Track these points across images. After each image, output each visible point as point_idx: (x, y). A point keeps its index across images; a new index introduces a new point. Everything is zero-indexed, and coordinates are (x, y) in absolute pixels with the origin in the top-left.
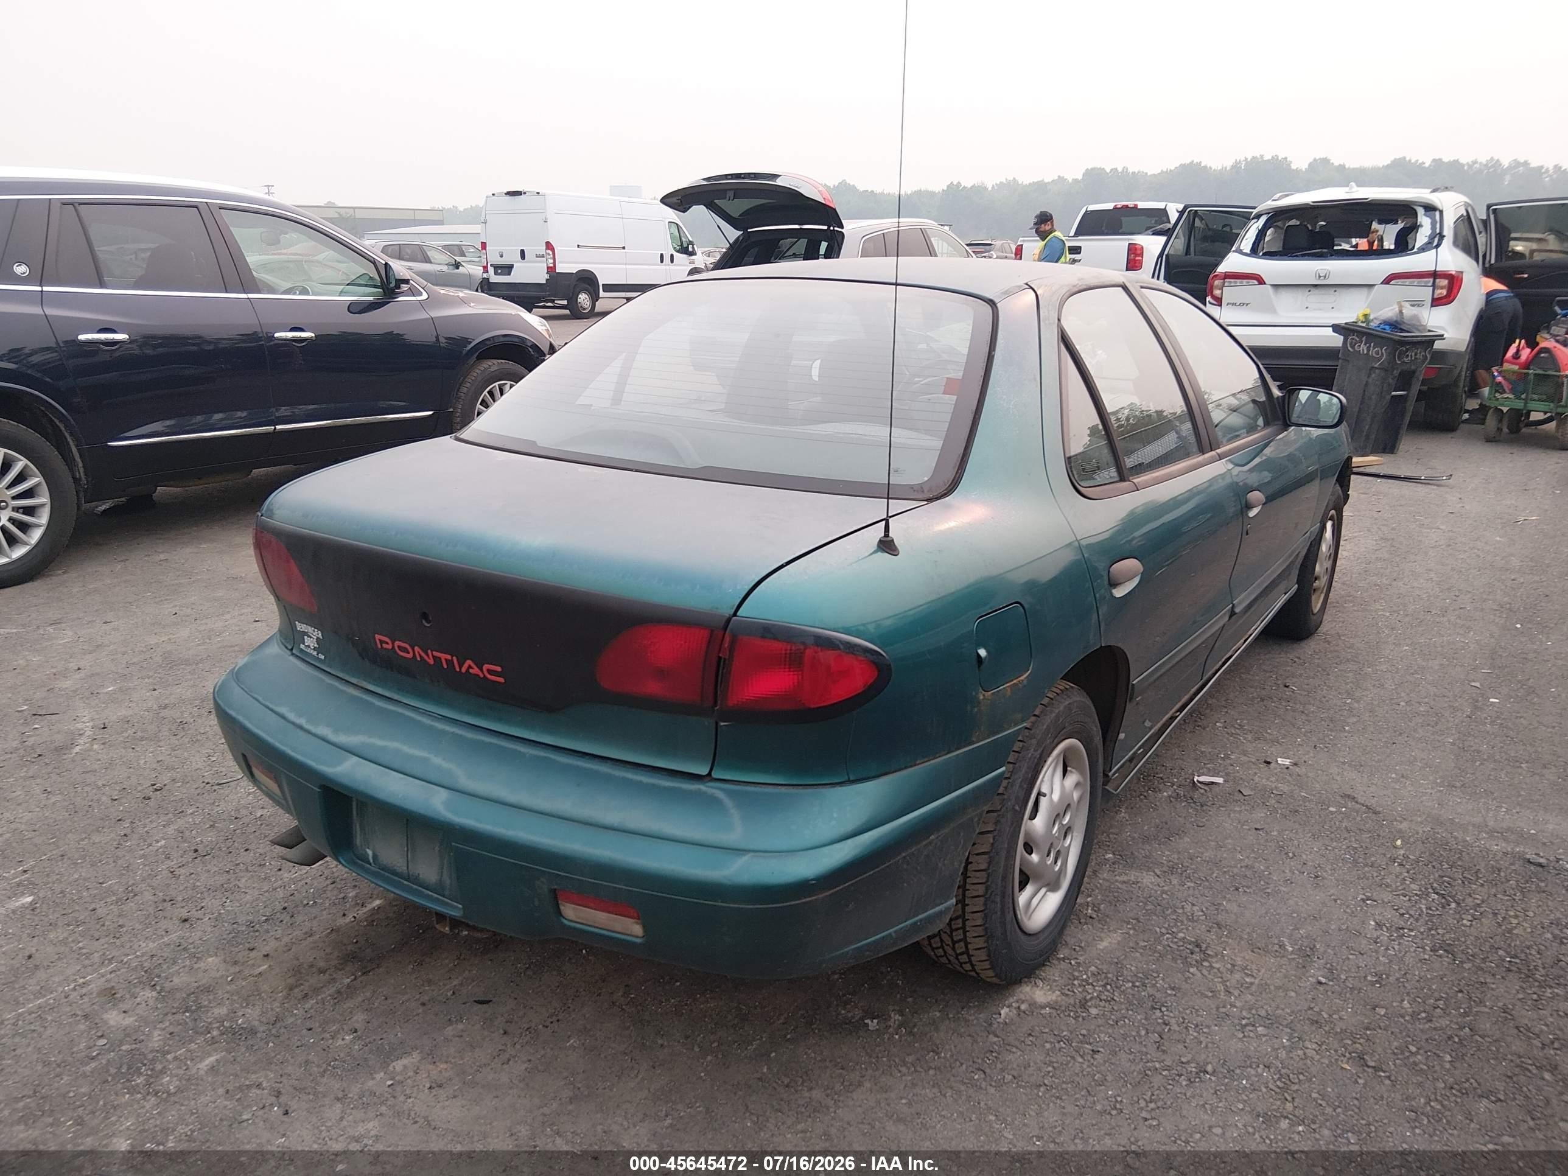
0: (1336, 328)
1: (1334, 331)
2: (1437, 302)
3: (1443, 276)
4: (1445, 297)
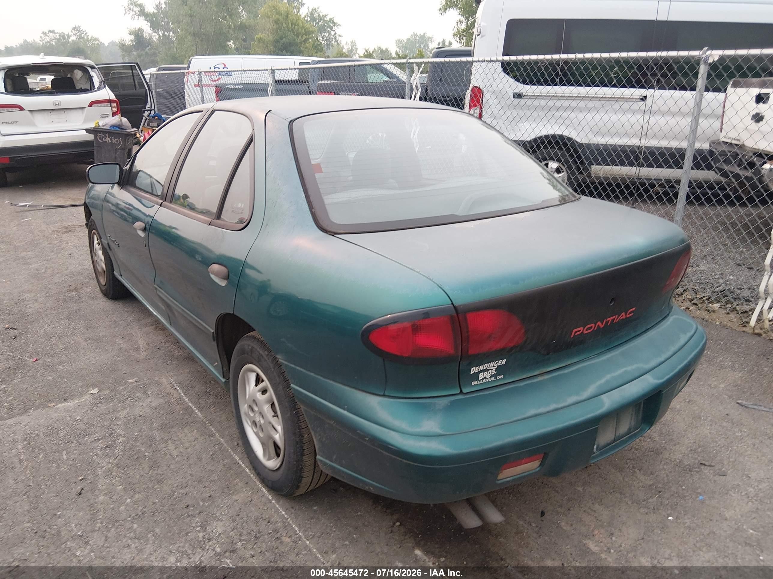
0: (88, 131)
1: (87, 132)
2: (114, 114)
3: (113, 101)
4: (117, 112)
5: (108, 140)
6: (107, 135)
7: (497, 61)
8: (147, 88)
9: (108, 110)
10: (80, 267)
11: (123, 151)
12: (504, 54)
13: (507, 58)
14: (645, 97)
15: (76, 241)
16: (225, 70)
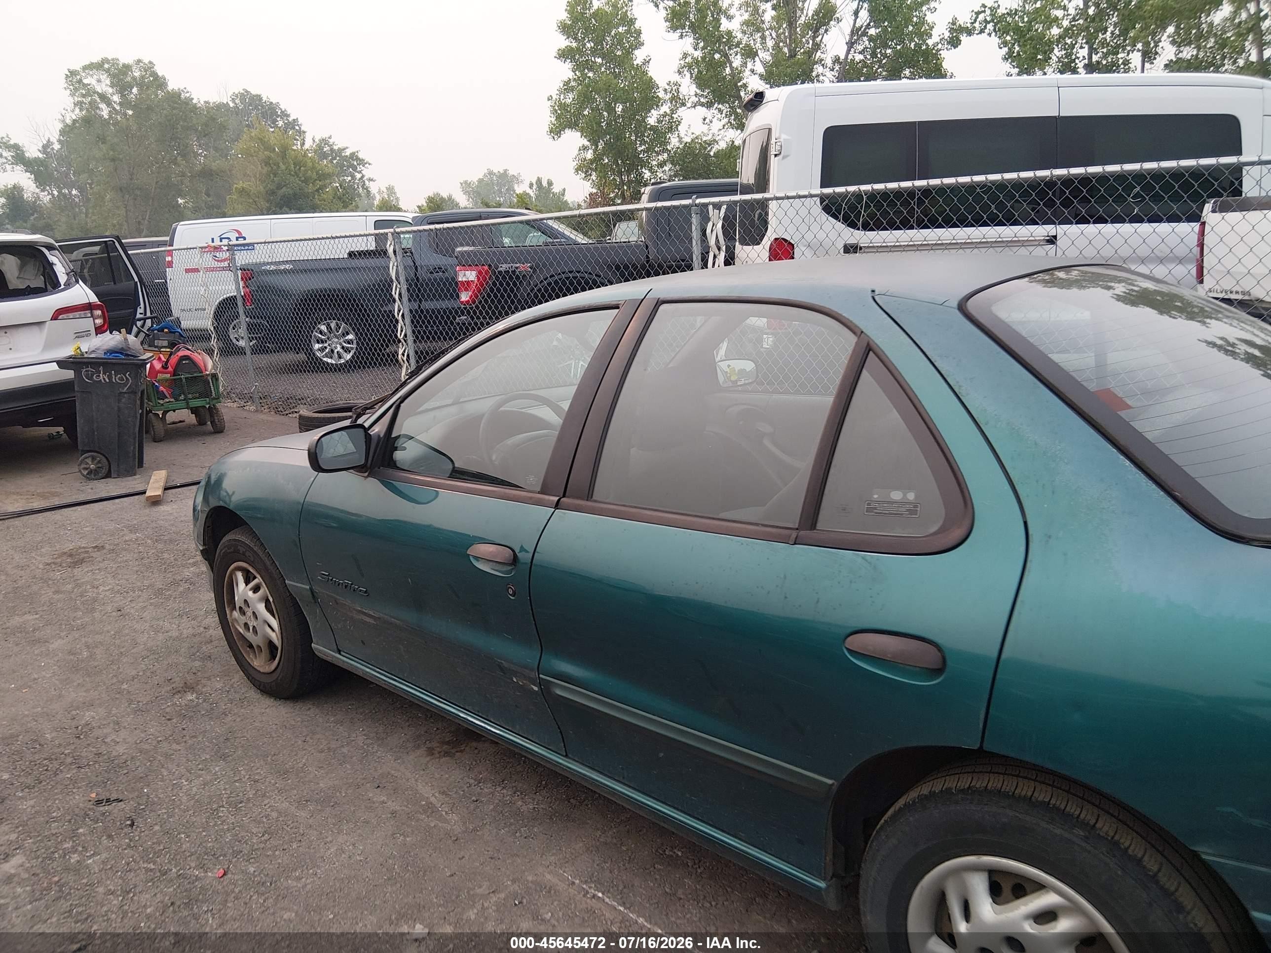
0: (60, 363)
1: (59, 366)
2: (99, 330)
3: (97, 307)
4: (103, 326)
5: (103, 377)
6: (101, 368)
7: (812, 196)
8: (136, 279)
9: (87, 323)
10: (161, 637)
11: (133, 396)
12: (823, 186)
13: (828, 191)
14: (1055, 237)
15: (110, 580)
16: (241, 241)
